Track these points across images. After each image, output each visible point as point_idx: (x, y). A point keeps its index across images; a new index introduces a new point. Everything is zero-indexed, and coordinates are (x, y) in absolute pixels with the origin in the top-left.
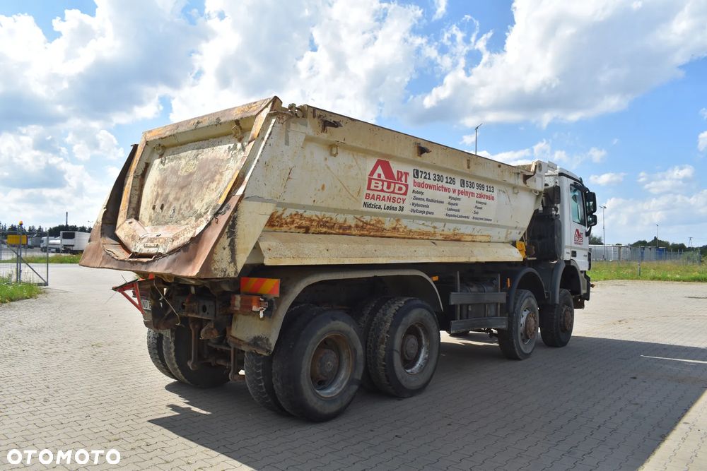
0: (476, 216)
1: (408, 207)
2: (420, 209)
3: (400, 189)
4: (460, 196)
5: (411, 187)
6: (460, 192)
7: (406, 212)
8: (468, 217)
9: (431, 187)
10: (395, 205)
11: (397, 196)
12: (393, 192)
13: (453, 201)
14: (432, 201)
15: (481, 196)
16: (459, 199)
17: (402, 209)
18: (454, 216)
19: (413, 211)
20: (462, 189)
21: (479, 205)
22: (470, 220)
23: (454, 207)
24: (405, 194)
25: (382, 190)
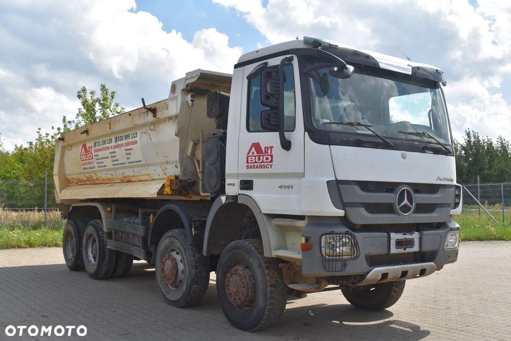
0: (129, 161)
1: (96, 165)
2: (101, 165)
3: (90, 157)
4: (116, 150)
5: (94, 154)
6: (115, 147)
7: (96, 169)
8: (125, 163)
9: (101, 150)
10: (91, 166)
11: (91, 161)
12: (89, 159)
13: (113, 155)
14: (104, 158)
15: (128, 144)
16: (115, 152)
17: (94, 168)
18: (117, 164)
19: (98, 167)
20: (116, 144)
21: (128, 152)
22: (127, 165)
23: (115, 159)
24: (92, 159)
25: (85, 160)
